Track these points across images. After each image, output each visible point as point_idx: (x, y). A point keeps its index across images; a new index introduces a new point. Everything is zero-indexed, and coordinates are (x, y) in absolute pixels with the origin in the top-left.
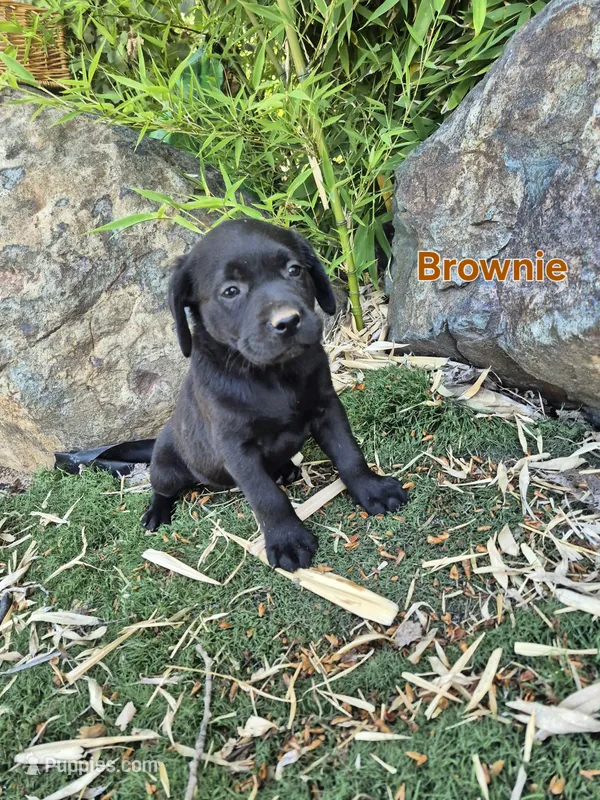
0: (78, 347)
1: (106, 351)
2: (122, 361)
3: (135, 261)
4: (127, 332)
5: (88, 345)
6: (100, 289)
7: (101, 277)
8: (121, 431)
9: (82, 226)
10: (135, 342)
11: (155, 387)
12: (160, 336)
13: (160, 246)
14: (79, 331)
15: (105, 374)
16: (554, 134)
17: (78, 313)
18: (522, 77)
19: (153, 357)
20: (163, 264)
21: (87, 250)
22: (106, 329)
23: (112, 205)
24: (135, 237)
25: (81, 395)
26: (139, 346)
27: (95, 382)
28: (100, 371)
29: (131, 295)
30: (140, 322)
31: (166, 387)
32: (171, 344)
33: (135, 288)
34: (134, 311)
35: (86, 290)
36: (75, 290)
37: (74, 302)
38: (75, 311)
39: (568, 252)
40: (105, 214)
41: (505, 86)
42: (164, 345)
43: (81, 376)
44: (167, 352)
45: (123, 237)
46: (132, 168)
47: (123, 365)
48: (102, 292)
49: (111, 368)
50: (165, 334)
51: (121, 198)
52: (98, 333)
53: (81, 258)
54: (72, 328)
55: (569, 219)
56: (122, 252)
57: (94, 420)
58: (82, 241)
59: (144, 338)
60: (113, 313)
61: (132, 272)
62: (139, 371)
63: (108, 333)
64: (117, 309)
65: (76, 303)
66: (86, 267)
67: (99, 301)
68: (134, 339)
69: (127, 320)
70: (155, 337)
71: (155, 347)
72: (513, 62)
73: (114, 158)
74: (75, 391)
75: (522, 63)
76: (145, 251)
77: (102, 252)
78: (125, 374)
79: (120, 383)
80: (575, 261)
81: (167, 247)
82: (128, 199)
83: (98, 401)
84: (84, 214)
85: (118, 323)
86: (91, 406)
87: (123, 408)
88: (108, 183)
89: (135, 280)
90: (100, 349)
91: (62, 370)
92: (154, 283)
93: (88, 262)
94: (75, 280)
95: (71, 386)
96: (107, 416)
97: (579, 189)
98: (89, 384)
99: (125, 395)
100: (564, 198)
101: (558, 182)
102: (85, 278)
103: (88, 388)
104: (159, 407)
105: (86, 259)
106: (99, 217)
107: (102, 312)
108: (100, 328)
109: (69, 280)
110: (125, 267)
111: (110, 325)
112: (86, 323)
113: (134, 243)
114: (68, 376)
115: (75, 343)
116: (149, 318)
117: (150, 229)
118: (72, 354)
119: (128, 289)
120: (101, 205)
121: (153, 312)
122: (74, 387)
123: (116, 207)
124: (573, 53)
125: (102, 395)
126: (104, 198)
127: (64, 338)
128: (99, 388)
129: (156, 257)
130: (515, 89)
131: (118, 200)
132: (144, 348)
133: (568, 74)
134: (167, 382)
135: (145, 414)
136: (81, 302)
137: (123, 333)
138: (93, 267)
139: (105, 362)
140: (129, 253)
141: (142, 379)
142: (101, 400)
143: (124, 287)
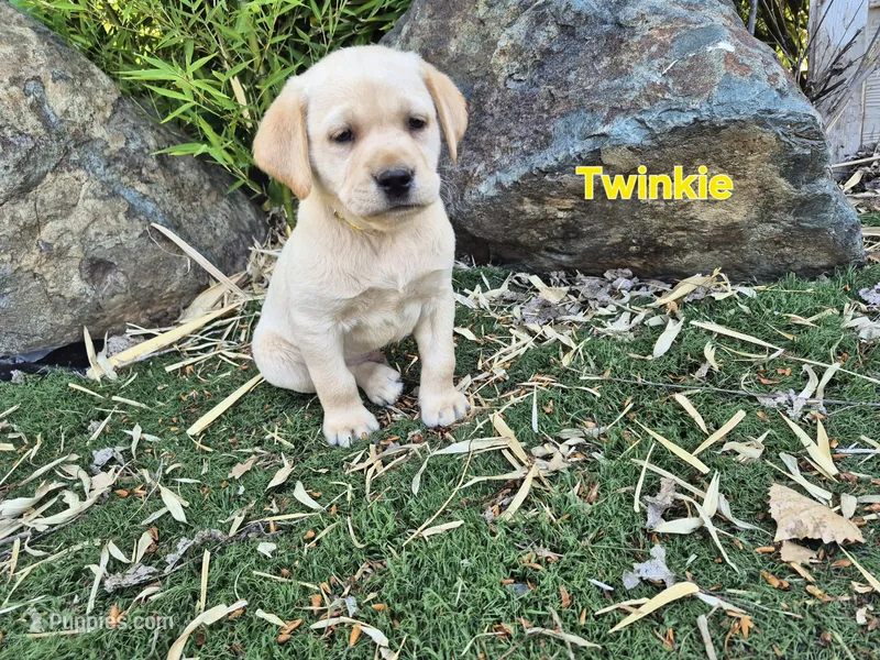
0: (24, 228)
1: (55, 235)
2: (74, 247)
3: (75, 147)
4: (76, 217)
5: (33, 228)
6: (45, 168)
7: (45, 157)
8: (69, 329)
9: (16, 103)
10: (86, 229)
11: (110, 278)
12: (113, 223)
13: (99, 136)
14: (24, 211)
15: (53, 262)
16: (462, 66)
17: (24, 190)
18: (431, 27)
19: (109, 244)
20: (106, 153)
21: (25, 128)
22: (52, 212)
23: (44, 88)
24: (74, 123)
25: (27, 284)
26: (92, 232)
27: (44, 269)
28: (49, 258)
29: (77, 179)
30: (90, 207)
31: (122, 279)
32: (126, 232)
33: (80, 173)
34: (81, 196)
35: (30, 168)
36: (19, 166)
37: (19, 179)
38: (20, 188)
39: (498, 134)
40: (38, 95)
41: (419, 32)
42: (119, 233)
43: (29, 260)
44: (123, 240)
45: (61, 121)
46: (57, 55)
47: (75, 251)
48: (47, 173)
49: (61, 254)
50: (118, 221)
51: (54, 82)
52: (45, 215)
53: (21, 134)
54: (16, 207)
55: (492, 115)
56: (60, 135)
57: (40, 314)
58: (19, 118)
59: (96, 224)
60: (60, 196)
61: (75, 156)
62: (93, 259)
63: (55, 217)
64: (63, 193)
65: (21, 179)
66: (28, 144)
67: (45, 182)
68: (86, 225)
69: (74, 206)
70: (108, 224)
71: (110, 234)
72: (422, 16)
73: (35, 43)
74: (19, 278)
75: (429, 17)
76: (85, 139)
77: (42, 132)
78: (77, 263)
79: (71, 272)
80: (503, 139)
81: (107, 137)
82: (61, 84)
83: (46, 291)
84: (14, 89)
85: (66, 208)
86: (38, 297)
87: (74, 302)
88: (34, 65)
89: (79, 165)
90: (48, 232)
91: (6, 252)
92: (98, 171)
93: (29, 139)
94: (18, 155)
95: (15, 272)
96: (54, 311)
97: (495, 95)
98: (36, 270)
99: (77, 285)
100: (484, 103)
101: (477, 94)
102: (28, 155)
103: (35, 275)
104: (113, 300)
105: (27, 136)
106: (32, 97)
107: (48, 192)
108: (46, 211)
109: (11, 154)
110: (67, 152)
111: (57, 208)
112: (31, 203)
113: (73, 129)
114: (12, 259)
115: (21, 223)
116: (99, 205)
117: (87, 117)
118: (18, 235)
119: (73, 173)
120: (31, 86)
121: (103, 198)
122: (20, 274)
123: (49, 90)
124: (466, 15)
125: (51, 284)
126: (34, 78)
127: (8, 217)
128: (47, 277)
129: (98, 145)
130: (427, 34)
131: (50, 83)
132: (97, 234)
133: (465, 27)
134: (123, 272)
135: (99, 308)
136: (26, 179)
137: (72, 219)
138: (36, 145)
139: (55, 246)
140: (68, 138)
141: (97, 268)
142: (50, 290)
143: (69, 171)
